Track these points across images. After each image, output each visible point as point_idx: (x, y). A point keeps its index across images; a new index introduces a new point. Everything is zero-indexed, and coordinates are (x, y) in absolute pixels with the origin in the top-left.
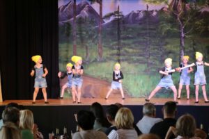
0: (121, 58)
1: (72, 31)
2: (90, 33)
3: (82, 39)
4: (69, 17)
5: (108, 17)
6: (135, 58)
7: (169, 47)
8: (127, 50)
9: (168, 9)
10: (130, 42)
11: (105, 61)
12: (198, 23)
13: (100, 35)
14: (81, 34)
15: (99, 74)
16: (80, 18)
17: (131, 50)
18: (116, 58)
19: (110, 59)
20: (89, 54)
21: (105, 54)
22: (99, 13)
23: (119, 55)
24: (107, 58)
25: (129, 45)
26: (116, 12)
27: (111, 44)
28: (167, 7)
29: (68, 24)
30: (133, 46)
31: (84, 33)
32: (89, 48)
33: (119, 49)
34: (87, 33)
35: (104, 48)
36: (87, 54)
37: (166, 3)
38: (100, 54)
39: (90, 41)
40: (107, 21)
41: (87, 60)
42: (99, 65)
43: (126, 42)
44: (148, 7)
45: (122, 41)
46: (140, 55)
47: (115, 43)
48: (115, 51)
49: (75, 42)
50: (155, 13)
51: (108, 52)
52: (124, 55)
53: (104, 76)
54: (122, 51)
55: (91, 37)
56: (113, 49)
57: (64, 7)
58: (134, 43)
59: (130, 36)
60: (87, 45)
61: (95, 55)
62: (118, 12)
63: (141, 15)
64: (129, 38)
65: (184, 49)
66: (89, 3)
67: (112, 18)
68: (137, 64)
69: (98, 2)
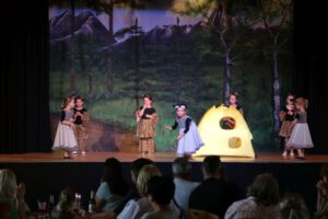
0: (141, 93)
2: (95, 57)
3: (83, 66)
4: (65, 34)
5: (121, 34)
6: (160, 94)
7: (208, 79)
8: (149, 81)
9: (207, 24)
10: (154, 70)
11: (116, 98)
12: (248, 44)
13: (109, 60)
14: (82, 58)
15: (108, 116)
16: (81, 35)
17: (154, 83)
18: (132, 93)
19: (125, 95)
20: (94, 87)
21: (117, 88)
22: (108, 28)
23: (137, 89)
24: (120, 93)
25: (151, 74)
26: (132, 28)
28: (206, 20)
29: (63, 43)
30: (158, 76)
31: (87, 57)
32: (94, 78)
33: (136, 81)
34: (91, 57)
35: (114, 79)
36: (91, 88)
37: (205, 15)
38: (110, 89)
39: (95, 69)
40: (119, 41)
41: (91, 96)
42: (109, 103)
43: (147, 70)
44: (178, 20)
45: (141, 70)
46: (168, 90)
47: (131, 71)
48: (132, 84)
49: (73, 70)
50: (188, 30)
51: (122, 85)
52: (144, 90)
53: (115, 120)
54: (142, 83)
55: (96, 63)
56: (129, 81)
57: (58, 18)
58: (159, 72)
59: (153, 62)
60: (91, 74)
61: (102, 89)
62: (136, 27)
63: (169, 32)
64: (151, 65)
65: (230, 81)
66: (94, 13)
67: (127, 36)
68: (162, 102)
69: (107, 13)
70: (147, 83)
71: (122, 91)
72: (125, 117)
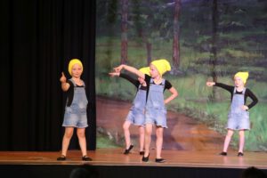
0: (218, 69)
1: (119, 12)
2: (155, 17)
3: (140, 30)
8: (231, 52)
10: (238, 36)
11: (184, 75)
13: (175, 22)
14: (137, 18)
17: (239, 54)
18: (207, 68)
19: (196, 72)
21: (185, 61)
23: (214, 63)
24: (189, 68)
25: (236, 42)
27: (199, 41)
30: (244, 44)
31: (144, 16)
32: (153, 47)
33: (214, 51)
34: (150, 16)
35: (182, 48)
39: (158, 33)
43: (230, 36)
45: (221, 35)
46: (259, 65)
47: (206, 38)
48: (207, 55)
49: (125, 35)
51: (193, 58)
52: (224, 63)
53: (183, 105)
54: (220, 55)
55: (157, 25)
56: (202, 50)
58: (246, 39)
59: (238, 24)
60: (150, 40)
64: (235, 28)
70: (228, 55)
71: (192, 65)
72: (196, 102)
